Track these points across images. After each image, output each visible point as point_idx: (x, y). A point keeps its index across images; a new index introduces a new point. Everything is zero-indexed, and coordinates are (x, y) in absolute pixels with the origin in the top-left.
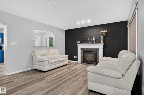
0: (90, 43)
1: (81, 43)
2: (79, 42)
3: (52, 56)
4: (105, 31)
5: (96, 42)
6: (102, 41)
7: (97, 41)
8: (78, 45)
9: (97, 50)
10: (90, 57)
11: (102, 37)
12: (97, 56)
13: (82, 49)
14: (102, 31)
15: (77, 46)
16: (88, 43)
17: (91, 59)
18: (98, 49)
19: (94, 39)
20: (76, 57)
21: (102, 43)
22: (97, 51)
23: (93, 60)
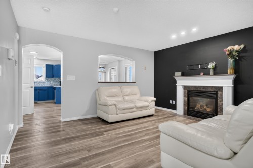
0: (202, 74)
1: (183, 74)
2: (180, 73)
3: (127, 98)
4: (236, 48)
5: (215, 73)
6: (230, 71)
7: (219, 71)
8: (176, 78)
9: (219, 90)
10: (202, 104)
11: (231, 61)
12: (219, 102)
13: (185, 87)
14: (229, 48)
15: (175, 82)
16: (199, 74)
17: (205, 109)
18: (221, 88)
19: (211, 65)
20: (174, 102)
21: (230, 74)
22: (219, 93)
23: (209, 110)
